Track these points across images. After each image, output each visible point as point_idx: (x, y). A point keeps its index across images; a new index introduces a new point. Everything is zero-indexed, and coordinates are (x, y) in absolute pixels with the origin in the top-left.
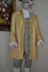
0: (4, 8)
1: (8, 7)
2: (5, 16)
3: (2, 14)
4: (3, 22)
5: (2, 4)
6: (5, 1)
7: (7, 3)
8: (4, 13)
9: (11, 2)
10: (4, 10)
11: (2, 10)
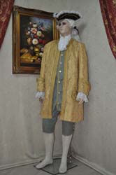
0: (34, 38)
1: (43, 36)
2: (37, 50)
3: (32, 48)
4: (34, 60)
5: (31, 33)
6: (37, 28)
7: (41, 30)
8: (35, 46)
9: (50, 27)
10: (35, 41)
11: (31, 41)
